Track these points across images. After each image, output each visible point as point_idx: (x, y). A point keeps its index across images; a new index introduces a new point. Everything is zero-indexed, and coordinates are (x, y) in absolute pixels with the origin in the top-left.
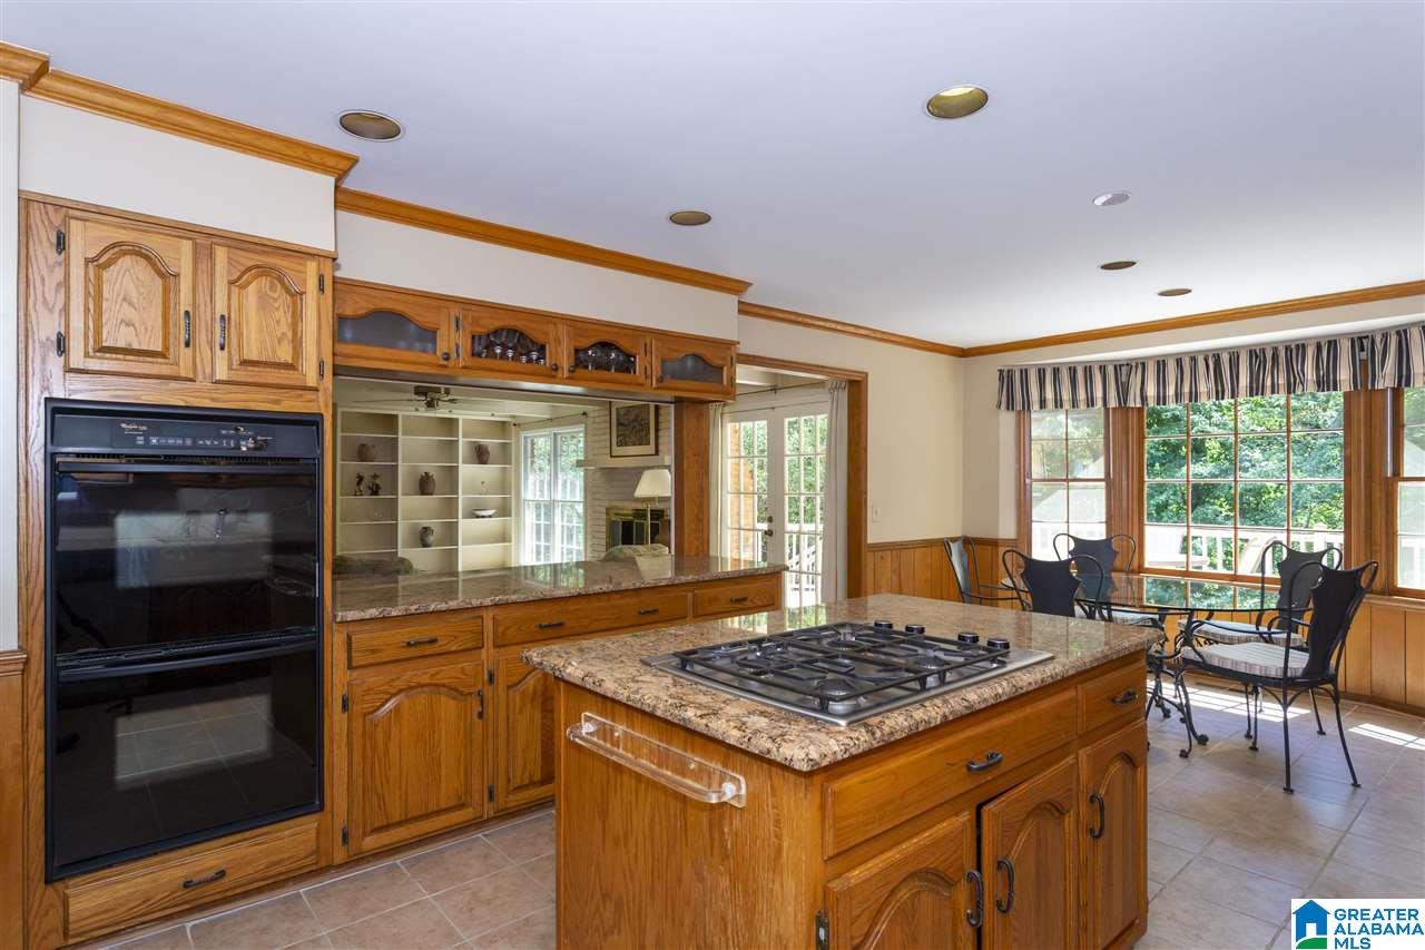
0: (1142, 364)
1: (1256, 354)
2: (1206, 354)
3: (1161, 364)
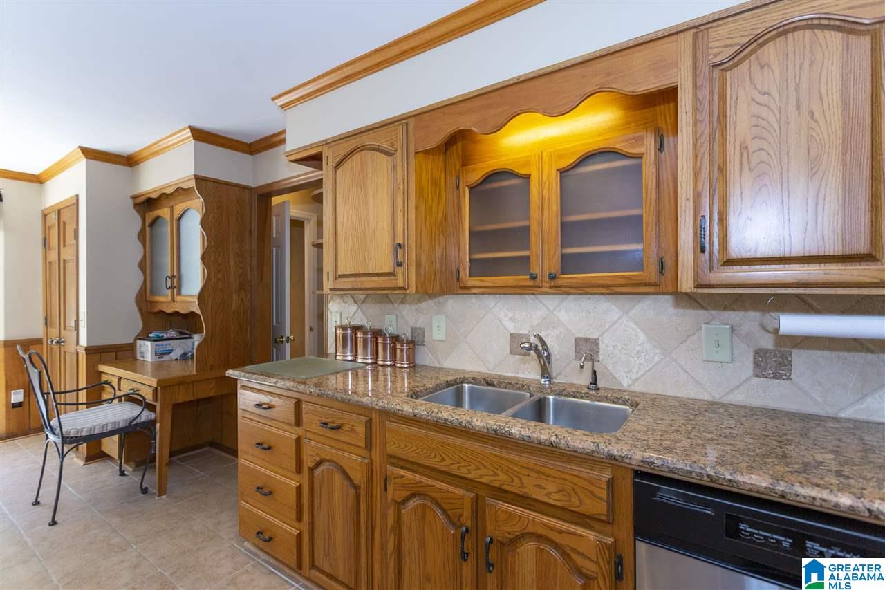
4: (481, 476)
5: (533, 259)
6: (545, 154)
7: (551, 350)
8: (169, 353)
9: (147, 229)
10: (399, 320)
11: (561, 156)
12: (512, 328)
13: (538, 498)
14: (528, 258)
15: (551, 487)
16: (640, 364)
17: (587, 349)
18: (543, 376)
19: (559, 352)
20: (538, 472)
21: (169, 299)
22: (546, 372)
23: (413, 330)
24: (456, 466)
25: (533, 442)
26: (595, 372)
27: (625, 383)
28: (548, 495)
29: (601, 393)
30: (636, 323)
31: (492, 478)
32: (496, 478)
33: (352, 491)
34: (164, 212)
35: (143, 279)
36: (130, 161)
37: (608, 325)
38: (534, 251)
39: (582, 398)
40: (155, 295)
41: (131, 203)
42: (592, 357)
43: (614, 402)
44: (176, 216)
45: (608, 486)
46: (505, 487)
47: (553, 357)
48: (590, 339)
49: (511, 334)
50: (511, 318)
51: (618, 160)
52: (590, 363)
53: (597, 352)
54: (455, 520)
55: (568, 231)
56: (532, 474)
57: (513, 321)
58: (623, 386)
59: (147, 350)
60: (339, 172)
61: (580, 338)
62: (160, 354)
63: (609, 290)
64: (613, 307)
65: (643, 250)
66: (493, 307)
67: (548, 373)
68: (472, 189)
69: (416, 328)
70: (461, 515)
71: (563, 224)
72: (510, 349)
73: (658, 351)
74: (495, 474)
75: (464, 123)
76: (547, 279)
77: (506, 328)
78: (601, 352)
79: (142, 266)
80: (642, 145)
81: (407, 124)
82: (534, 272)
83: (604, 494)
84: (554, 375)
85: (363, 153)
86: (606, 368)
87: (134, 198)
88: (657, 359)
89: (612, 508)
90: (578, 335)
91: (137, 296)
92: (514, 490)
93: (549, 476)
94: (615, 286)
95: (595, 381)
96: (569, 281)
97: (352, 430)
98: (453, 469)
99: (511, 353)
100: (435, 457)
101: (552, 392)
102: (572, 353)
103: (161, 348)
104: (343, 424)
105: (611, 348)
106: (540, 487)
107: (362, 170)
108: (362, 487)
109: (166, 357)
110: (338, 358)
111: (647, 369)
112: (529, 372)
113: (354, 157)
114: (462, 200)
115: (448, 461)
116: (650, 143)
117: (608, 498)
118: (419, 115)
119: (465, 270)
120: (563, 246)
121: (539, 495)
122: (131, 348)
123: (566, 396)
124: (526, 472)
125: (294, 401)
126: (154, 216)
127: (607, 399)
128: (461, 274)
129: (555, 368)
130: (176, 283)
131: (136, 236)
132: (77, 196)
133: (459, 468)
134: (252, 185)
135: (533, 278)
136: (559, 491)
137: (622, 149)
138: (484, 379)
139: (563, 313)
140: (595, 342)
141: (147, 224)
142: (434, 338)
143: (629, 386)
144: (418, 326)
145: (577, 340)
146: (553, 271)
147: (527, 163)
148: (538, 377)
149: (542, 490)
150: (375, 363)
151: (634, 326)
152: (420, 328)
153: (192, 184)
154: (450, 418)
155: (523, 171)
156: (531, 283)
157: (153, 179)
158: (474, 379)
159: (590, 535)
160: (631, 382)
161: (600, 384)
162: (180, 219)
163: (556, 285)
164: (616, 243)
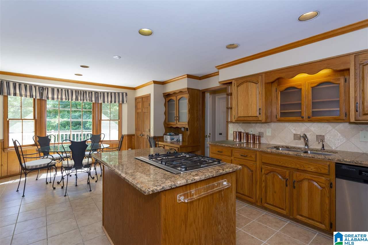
0: (48, 88)
1: (77, 91)
2: (65, 89)
3: (53, 89)
4: (292, 166)
5: (302, 113)
6: (306, 82)
7: (308, 138)
8: (173, 139)
9: (167, 103)
10: (254, 130)
11: (312, 83)
12: (294, 132)
13: (308, 170)
14: (301, 112)
15: (312, 168)
16: (339, 143)
17: (321, 139)
18: (306, 146)
19: (311, 139)
20: (308, 164)
21: (175, 123)
22: (306, 144)
23: (259, 133)
24: (284, 164)
25: (307, 157)
26: (323, 145)
27: (334, 148)
28: (312, 169)
29: (325, 150)
30: (338, 131)
31: (295, 166)
32: (296, 166)
33: (250, 172)
34: (174, 98)
35: (165, 117)
36: (163, 83)
37: (328, 131)
38: (303, 110)
39: (319, 151)
40: (170, 122)
41: (163, 95)
42: (323, 141)
43: (330, 153)
44: (178, 99)
45: (328, 166)
46: (299, 168)
47: (309, 141)
48: (321, 135)
49: (294, 134)
50: (294, 129)
51: (331, 84)
52: (322, 142)
53: (324, 139)
54: (284, 177)
55: (314, 104)
56: (307, 165)
57: (295, 130)
58: (332, 149)
59: (168, 138)
60: (239, 88)
61: (318, 135)
62: (172, 139)
63: (328, 121)
64: (330, 126)
65: (340, 110)
66: (288, 126)
67: (307, 144)
68: (281, 92)
69: (260, 132)
70: (285, 176)
71: (312, 102)
72: (294, 138)
73: (345, 139)
74: (296, 165)
75: (282, 75)
76: (307, 118)
77: (292, 132)
78: (325, 139)
79: (165, 113)
80: (340, 81)
81: (262, 75)
82: (303, 116)
83: (327, 168)
84: (309, 146)
85: (247, 83)
86: (327, 144)
87: (163, 94)
88: (344, 141)
89: (329, 171)
90: (318, 134)
91: (164, 123)
92: (302, 169)
93: (312, 165)
94: (329, 120)
95: (323, 147)
96: (315, 119)
97: (251, 157)
98: (283, 165)
99: (294, 139)
100: (278, 162)
101: (309, 150)
102: (316, 139)
103: (172, 138)
104: (248, 155)
105: (329, 138)
106: (309, 168)
107: (247, 87)
108: (254, 171)
109: (173, 141)
110: (235, 140)
111: (341, 144)
112: (301, 144)
113: (244, 84)
114: (278, 95)
115: (282, 163)
116: (342, 81)
117: (328, 169)
118: (266, 73)
119: (279, 115)
120: (313, 108)
121: (309, 170)
122: (163, 137)
123: (314, 151)
124: (305, 164)
125: (231, 150)
126: (170, 99)
127: (327, 152)
128: (277, 117)
129: (310, 143)
130: (178, 119)
131: (164, 105)
132: (150, 94)
133: (285, 165)
134: (200, 89)
135: (303, 118)
136: (315, 168)
137: (333, 82)
138: (286, 147)
139: (312, 128)
140: (324, 136)
141: (167, 101)
142: (267, 135)
143: (335, 149)
144: (261, 132)
145: (317, 135)
146: (309, 116)
147: (301, 85)
148: (304, 146)
149: (310, 169)
150: (248, 142)
151: (337, 132)
152: (262, 132)
153: (187, 90)
154: (282, 152)
155: (299, 87)
156: (302, 119)
157: (171, 88)
158: (282, 146)
159: (323, 178)
160: (335, 148)
161: (325, 148)
162: (179, 100)
163: (310, 120)
164: (331, 108)
